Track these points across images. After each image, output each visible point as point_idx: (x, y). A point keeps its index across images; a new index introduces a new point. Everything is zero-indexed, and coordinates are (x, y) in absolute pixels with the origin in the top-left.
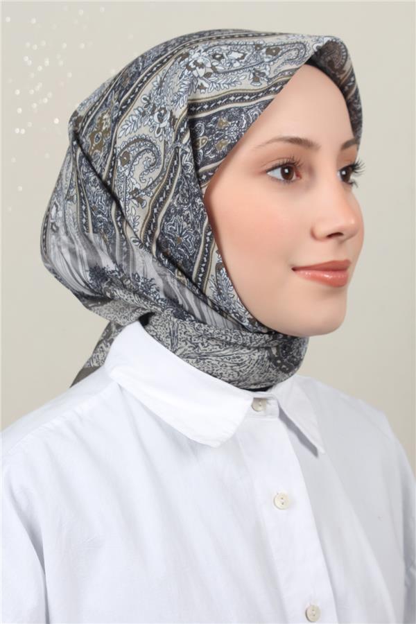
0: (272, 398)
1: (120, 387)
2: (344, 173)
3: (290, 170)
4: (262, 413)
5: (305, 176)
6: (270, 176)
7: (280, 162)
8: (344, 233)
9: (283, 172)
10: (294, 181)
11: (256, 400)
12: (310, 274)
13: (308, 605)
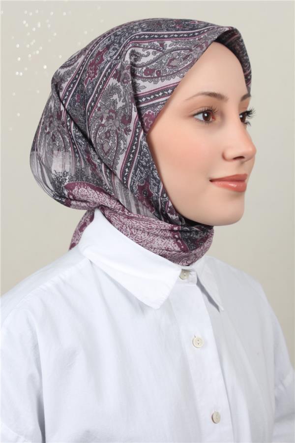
0: (193, 270)
1: (91, 261)
2: (241, 116)
3: (208, 115)
4: (186, 280)
5: (218, 119)
6: (196, 118)
7: (203, 109)
8: (245, 157)
9: (204, 116)
10: (211, 122)
11: (184, 271)
12: (222, 184)
13: (213, 412)
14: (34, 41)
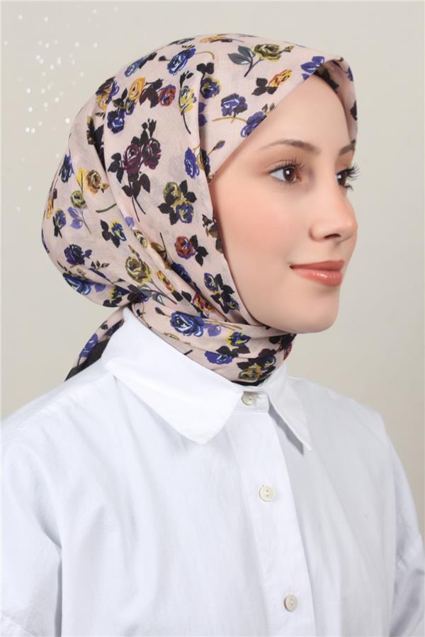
0: (263, 392)
3: (291, 172)
4: (251, 407)
5: (305, 179)
6: (273, 177)
9: (285, 173)
10: (295, 182)
11: (246, 393)
13: (287, 594)
14: (52, 84)
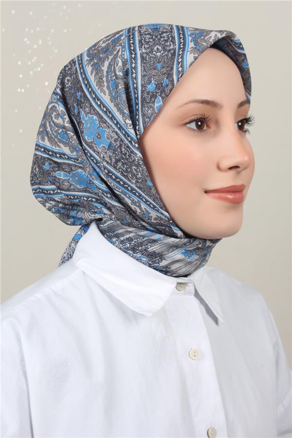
0: (190, 282)
1: (83, 272)
2: (240, 124)
3: (201, 123)
4: (183, 292)
5: (213, 127)
6: (188, 127)
7: (195, 117)
8: (240, 166)
9: (197, 124)
10: (205, 130)
11: (179, 284)
12: (217, 195)
13: (209, 427)
14: (35, 58)
